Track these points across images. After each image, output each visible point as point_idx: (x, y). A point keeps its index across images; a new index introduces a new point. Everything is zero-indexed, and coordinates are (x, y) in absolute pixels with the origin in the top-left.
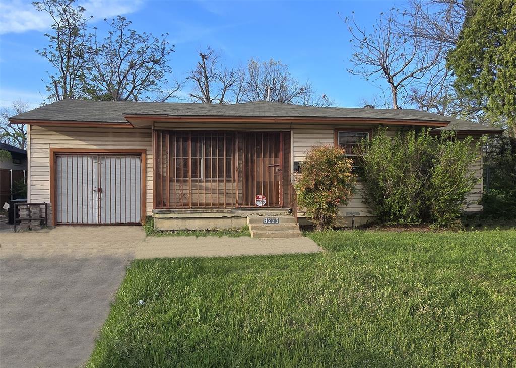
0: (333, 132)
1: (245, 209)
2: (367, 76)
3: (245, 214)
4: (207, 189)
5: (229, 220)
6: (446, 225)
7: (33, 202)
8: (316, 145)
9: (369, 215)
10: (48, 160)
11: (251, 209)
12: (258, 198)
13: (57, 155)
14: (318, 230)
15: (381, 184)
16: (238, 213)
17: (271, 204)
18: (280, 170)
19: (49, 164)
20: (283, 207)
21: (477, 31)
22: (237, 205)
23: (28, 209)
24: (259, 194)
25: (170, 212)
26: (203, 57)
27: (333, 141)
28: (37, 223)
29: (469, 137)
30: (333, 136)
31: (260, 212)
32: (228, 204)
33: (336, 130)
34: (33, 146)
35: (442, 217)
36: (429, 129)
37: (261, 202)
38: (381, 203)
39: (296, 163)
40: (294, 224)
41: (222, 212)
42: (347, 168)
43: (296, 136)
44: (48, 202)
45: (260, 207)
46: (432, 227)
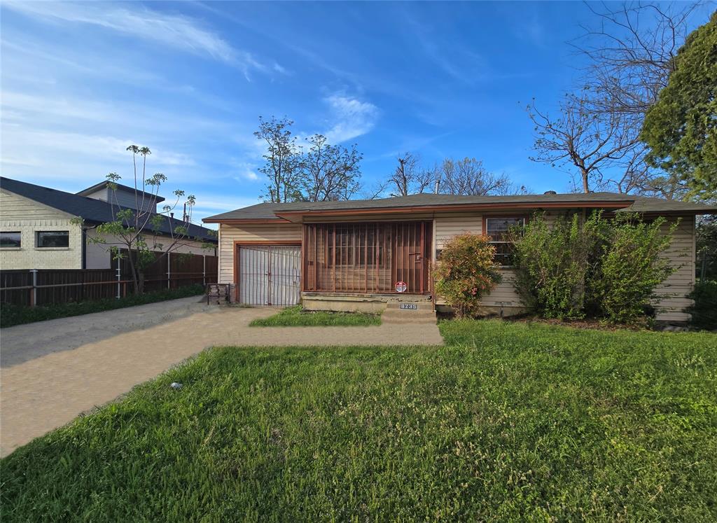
0: (481, 219)
1: (385, 295)
2: (552, 161)
3: (385, 298)
4: (355, 275)
5: (370, 304)
6: (623, 322)
7: (222, 283)
8: (460, 233)
9: (522, 305)
10: (232, 250)
11: (391, 295)
12: (398, 284)
13: (239, 246)
14: (458, 319)
15: (532, 273)
16: (378, 298)
17: (411, 289)
18: (420, 258)
19: (233, 254)
20: (423, 294)
21: (677, 88)
22: (377, 291)
23: (217, 287)
24: (399, 280)
25: (316, 295)
26: (402, 162)
27: (481, 228)
28: (224, 299)
29: (660, 219)
30: (481, 223)
31: (400, 298)
32: (369, 289)
33: (484, 217)
34: (222, 240)
35: (617, 312)
36: (601, 211)
37: (401, 288)
38: (535, 293)
39: (438, 251)
40: (431, 311)
41: (363, 296)
42: (489, 256)
43: (438, 224)
44: (232, 283)
45: (400, 293)
46: (603, 323)
